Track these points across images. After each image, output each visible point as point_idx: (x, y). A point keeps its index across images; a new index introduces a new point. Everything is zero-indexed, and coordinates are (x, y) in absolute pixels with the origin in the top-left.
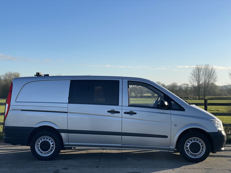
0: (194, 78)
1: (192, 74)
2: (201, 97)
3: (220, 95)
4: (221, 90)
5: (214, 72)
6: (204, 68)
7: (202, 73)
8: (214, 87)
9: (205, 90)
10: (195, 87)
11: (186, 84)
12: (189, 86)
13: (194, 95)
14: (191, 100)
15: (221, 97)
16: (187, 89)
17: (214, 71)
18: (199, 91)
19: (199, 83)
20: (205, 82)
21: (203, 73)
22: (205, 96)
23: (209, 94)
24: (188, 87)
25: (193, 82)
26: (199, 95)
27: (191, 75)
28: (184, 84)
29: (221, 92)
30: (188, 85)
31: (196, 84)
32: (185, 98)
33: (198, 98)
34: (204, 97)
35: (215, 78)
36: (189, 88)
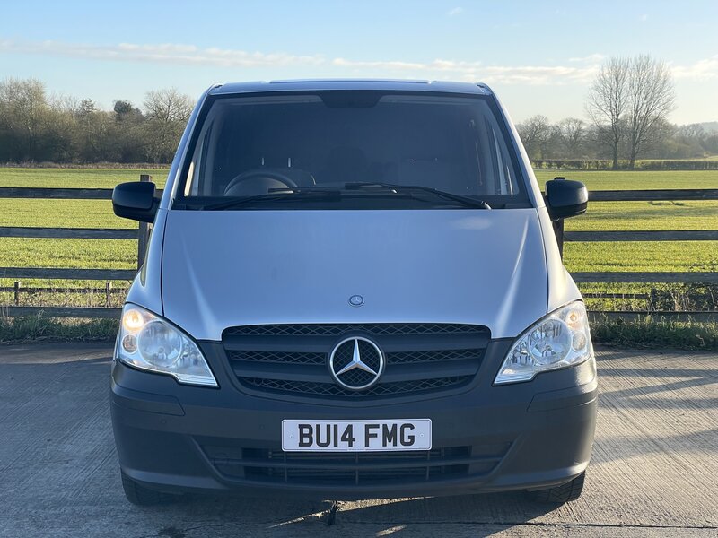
0: (601, 102)
1: (597, 88)
2: (621, 161)
3: (679, 153)
4: (683, 140)
5: (665, 82)
6: (635, 67)
7: (627, 84)
8: (661, 128)
9: (634, 139)
10: (602, 130)
11: (575, 121)
12: (584, 127)
13: (600, 156)
14: (589, 170)
15: (683, 162)
16: (576, 136)
17: (665, 76)
18: (616, 142)
19: (618, 115)
20: (636, 112)
21: (632, 86)
22: (633, 157)
23: (647, 152)
24: (579, 130)
25: (598, 112)
26: (615, 155)
27: (594, 92)
28: (569, 121)
29: (683, 145)
30: (581, 122)
31: (607, 121)
32: (573, 163)
33: (611, 164)
34: (632, 161)
35: (668, 100)
36: (585, 134)
